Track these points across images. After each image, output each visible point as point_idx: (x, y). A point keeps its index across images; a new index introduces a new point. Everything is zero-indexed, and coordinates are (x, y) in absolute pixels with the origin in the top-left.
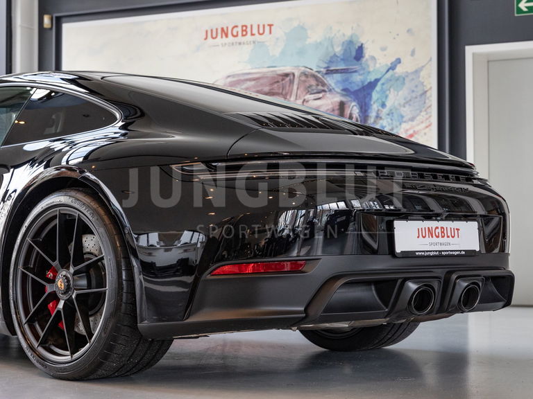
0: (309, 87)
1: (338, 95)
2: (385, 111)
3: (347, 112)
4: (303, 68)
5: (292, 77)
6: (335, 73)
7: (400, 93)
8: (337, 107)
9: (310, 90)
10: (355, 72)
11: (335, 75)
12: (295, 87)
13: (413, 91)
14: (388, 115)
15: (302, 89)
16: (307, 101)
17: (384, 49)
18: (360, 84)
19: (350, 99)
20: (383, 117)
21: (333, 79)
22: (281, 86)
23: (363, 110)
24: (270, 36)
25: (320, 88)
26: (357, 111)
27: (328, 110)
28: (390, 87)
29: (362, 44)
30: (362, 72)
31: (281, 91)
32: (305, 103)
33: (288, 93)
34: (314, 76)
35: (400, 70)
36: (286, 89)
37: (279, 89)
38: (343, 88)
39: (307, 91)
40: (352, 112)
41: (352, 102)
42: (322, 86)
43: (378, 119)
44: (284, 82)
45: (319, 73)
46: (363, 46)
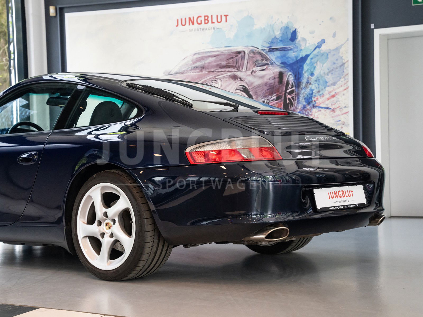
0: (256, 61)
1: (278, 67)
2: (313, 78)
3: (285, 80)
4: (252, 47)
5: (243, 54)
7: (325, 65)
8: (278, 76)
9: (257, 63)
10: (291, 50)
11: (275, 52)
12: (246, 62)
13: (335, 63)
14: (316, 81)
15: (251, 63)
16: (255, 72)
17: (312, 33)
18: (295, 59)
19: (287, 70)
20: (312, 83)
21: (274, 55)
22: (235, 61)
23: (297, 78)
24: (227, 23)
25: (265, 62)
26: (293, 78)
27: (270, 78)
28: (317, 61)
29: (296, 29)
30: (295, 50)
31: (235, 65)
32: (253, 73)
33: (240, 66)
34: (260, 53)
35: (324, 48)
36: (239, 63)
37: (233, 63)
38: (282, 62)
39: (254, 64)
40: (289, 79)
41: (288, 72)
42: (266, 60)
43: (308, 85)
44: (237, 58)
45: (263, 51)
46: (297, 30)
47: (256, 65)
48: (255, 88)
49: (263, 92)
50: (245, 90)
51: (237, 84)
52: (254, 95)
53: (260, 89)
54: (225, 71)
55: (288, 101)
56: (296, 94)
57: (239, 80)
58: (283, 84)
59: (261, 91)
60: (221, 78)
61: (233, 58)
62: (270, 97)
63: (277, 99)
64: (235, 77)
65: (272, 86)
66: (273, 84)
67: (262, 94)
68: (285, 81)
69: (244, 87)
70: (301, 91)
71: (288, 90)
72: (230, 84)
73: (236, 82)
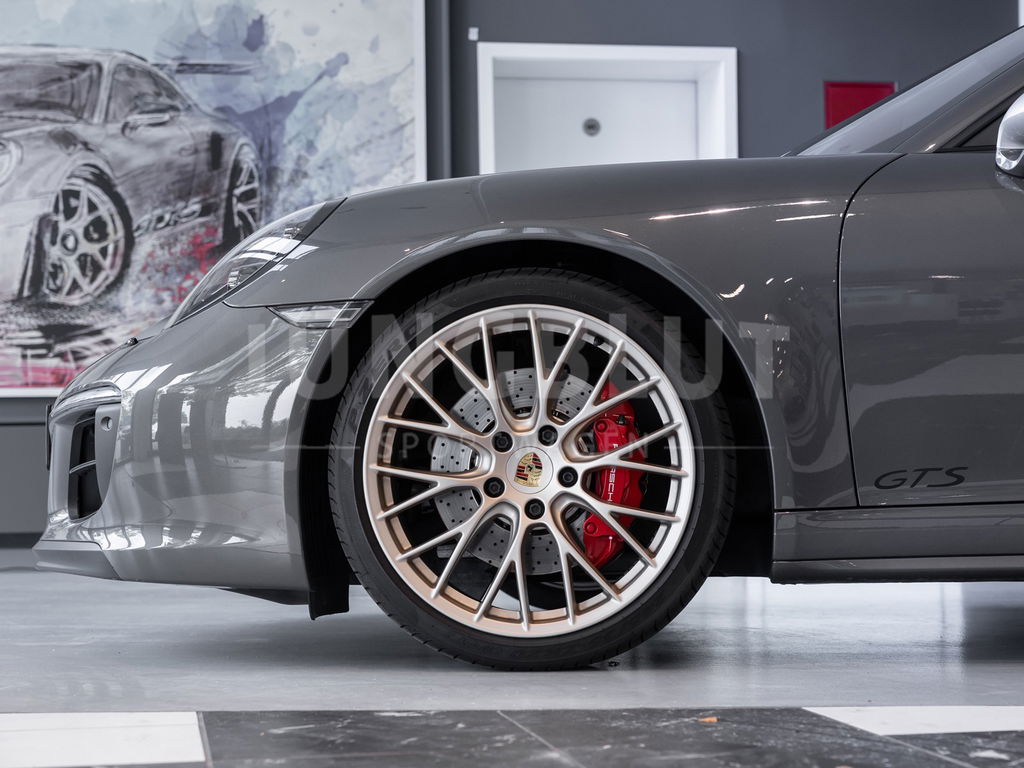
0: (136, 97)
1: (208, 120)
2: (314, 160)
3: (229, 158)
4: (124, 55)
5: (95, 72)
6: (198, 72)
7: (348, 125)
8: (206, 146)
9: (139, 103)
10: (246, 73)
11: (199, 76)
12: (103, 95)
13: (375, 124)
14: (321, 168)
15: (120, 100)
16: (134, 128)
17: (310, 31)
18: (258, 99)
19: (234, 130)
20: (310, 173)
21: (196, 84)
22: (68, 89)
23: (265, 155)
25: (164, 100)
26: (252, 156)
27: (183, 149)
28: (326, 113)
29: (262, 17)
30: (261, 75)
31: (67, 101)
32: (127, 131)
33: (85, 106)
34: (149, 74)
35: (344, 76)
36: (80, 97)
37: (63, 95)
38: (221, 105)
39: (132, 105)
40: (241, 157)
41: (238, 138)
42: (169, 96)
43: (300, 177)
44: (75, 81)
45: (161, 69)
46: (265, 20)
47: (136, 107)
48: (134, 177)
49: (158, 188)
50: (101, 180)
51: (75, 160)
52: (131, 197)
53: (149, 180)
54: (34, 118)
55: (237, 222)
56: (261, 202)
57: (81, 149)
58: (221, 170)
59: (154, 186)
60: (19, 136)
61: (60, 80)
62: (181, 204)
63: (205, 211)
64: (66, 140)
65: (187, 172)
66: (190, 168)
67: (155, 195)
68: (227, 162)
69: (97, 172)
70: (277, 194)
71: (238, 187)
72: (49, 159)
73: (70, 155)
